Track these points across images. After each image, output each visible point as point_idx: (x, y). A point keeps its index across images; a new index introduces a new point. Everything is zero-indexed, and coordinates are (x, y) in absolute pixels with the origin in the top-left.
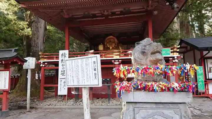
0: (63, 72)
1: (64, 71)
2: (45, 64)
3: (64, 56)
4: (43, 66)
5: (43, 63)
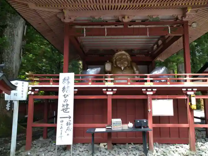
0: (65, 107)
1: (67, 105)
2: (35, 91)
3: (66, 82)
4: (33, 93)
5: (33, 90)
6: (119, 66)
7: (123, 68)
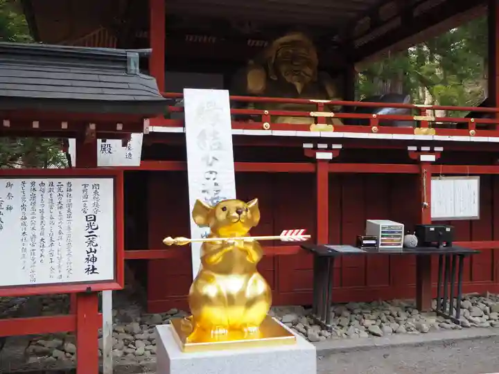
6: (288, 79)
7: (299, 87)
